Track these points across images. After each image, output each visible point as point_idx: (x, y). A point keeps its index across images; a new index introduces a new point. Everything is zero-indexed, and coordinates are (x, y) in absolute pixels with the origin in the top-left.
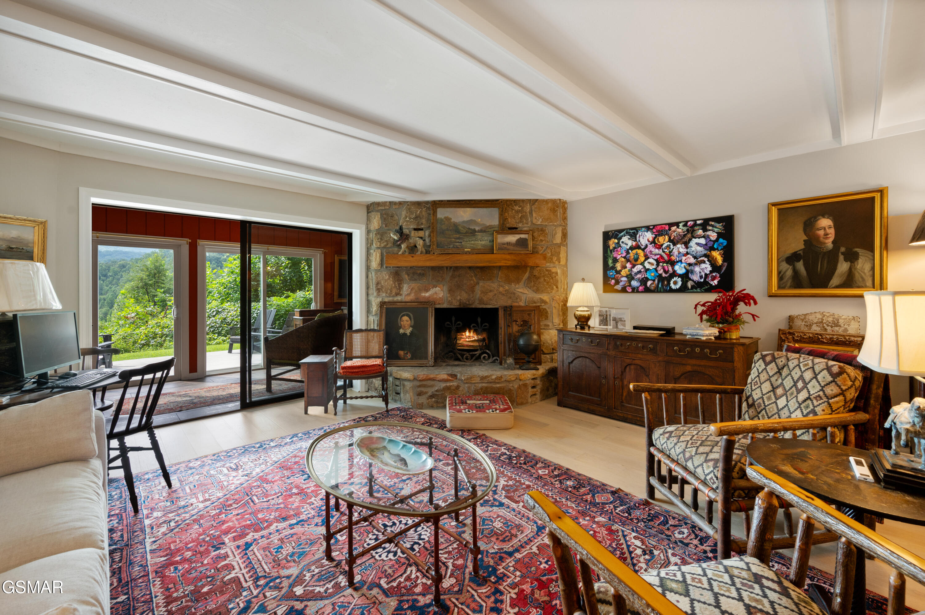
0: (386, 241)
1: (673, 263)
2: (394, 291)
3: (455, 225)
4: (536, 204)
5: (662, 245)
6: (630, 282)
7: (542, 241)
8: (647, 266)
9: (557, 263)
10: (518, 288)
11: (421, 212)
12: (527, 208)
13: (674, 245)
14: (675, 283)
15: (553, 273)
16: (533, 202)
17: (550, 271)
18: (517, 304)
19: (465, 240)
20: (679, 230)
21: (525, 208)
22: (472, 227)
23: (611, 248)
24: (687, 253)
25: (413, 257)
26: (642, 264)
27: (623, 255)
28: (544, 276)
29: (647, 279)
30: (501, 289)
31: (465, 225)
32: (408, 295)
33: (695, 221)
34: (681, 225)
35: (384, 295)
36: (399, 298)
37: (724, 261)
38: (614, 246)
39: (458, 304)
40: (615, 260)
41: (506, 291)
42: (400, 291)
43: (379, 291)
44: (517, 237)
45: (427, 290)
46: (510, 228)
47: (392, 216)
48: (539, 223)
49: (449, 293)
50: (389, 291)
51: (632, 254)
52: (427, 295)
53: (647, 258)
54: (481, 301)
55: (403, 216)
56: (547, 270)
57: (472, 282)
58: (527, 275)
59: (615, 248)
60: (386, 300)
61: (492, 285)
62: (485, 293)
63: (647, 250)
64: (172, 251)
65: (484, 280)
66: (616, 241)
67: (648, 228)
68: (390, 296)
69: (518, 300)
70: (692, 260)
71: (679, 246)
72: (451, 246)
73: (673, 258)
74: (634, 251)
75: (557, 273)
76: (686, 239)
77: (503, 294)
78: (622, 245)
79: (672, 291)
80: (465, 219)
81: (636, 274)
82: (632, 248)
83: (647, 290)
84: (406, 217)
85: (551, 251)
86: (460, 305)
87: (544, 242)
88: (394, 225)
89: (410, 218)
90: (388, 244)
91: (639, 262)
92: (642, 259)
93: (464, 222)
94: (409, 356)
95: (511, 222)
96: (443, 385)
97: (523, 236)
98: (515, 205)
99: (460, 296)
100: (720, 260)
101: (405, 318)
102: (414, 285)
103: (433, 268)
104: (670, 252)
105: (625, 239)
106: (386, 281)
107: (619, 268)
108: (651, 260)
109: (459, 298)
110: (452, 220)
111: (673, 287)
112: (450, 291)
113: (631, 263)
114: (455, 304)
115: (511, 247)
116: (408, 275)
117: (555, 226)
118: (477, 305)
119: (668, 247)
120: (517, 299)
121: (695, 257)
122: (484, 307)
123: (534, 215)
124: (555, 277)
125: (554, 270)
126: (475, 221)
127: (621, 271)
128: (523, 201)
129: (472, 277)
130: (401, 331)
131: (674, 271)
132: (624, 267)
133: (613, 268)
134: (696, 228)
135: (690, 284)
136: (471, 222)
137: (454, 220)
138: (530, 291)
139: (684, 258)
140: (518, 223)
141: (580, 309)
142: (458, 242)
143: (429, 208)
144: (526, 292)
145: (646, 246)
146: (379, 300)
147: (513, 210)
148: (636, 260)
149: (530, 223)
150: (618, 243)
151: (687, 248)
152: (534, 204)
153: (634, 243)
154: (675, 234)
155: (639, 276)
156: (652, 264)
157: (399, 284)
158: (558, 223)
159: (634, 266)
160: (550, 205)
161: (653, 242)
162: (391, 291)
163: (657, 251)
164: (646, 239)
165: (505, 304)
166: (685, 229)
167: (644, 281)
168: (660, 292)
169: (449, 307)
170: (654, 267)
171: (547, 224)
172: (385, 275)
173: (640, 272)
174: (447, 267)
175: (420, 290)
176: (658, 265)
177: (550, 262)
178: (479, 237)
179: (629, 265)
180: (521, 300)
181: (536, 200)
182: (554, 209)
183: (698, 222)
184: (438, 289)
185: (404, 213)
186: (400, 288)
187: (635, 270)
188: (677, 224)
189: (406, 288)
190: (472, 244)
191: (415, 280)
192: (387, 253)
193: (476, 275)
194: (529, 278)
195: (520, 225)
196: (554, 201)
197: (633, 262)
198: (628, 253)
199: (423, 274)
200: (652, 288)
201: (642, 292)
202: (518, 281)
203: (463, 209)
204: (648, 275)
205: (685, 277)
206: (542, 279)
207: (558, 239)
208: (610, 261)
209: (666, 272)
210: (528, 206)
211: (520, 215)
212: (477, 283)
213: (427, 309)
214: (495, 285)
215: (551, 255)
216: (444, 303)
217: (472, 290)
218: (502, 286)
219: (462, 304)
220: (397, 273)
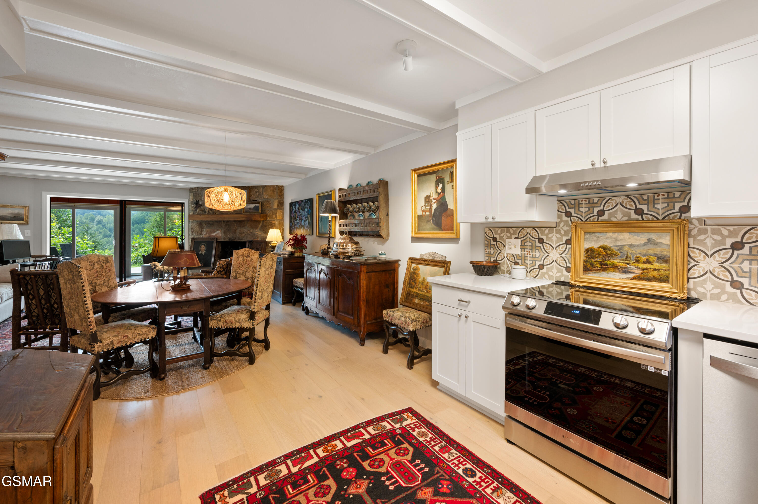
2: (199, 232)
5: (300, 211)
6: (294, 229)
7: (268, 207)
8: (297, 221)
9: (275, 218)
10: (257, 232)
12: (261, 190)
14: (302, 230)
15: (273, 224)
16: (264, 187)
17: (272, 222)
18: (256, 240)
28: (268, 225)
30: (248, 232)
32: (206, 234)
36: (201, 236)
39: (228, 239)
40: (292, 216)
41: (251, 233)
42: (202, 233)
43: (193, 233)
44: (254, 205)
45: (214, 232)
46: (254, 200)
47: (199, 195)
48: (266, 198)
49: (224, 234)
50: (196, 233)
52: (214, 234)
54: (239, 238)
56: (270, 222)
57: (234, 228)
58: (261, 225)
59: (292, 212)
60: (196, 237)
62: (241, 234)
64: (113, 211)
65: (240, 227)
66: (292, 208)
67: (298, 202)
68: (197, 235)
75: (275, 224)
76: (304, 209)
77: (249, 235)
78: (293, 210)
81: (295, 224)
85: (272, 212)
86: (229, 240)
92: (297, 217)
94: (203, 265)
95: (254, 197)
97: (257, 205)
98: (255, 189)
100: (309, 219)
101: (203, 246)
102: (208, 229)
103: (217, 221)
104: (301, 215)
106: (195, 227)
109: (228, 236)
112: (225, 233)
114: (227, 240)
115: (251, 211)
116: (206, 225)
117: (274, 199)
120: (256, 237)
122: (241, 241)
123: (264, 194)
124: (274, 226)
125: (273, 222)
127: (293, 222)
128: (259, 186)
129: (235, 225)
130: (200, 253)
131: (302, 224)
134: (306, 203)
138: (262, 233)
139: (304, 218)
140: (257, 198)
141: (273, 242)
144: (260, 233)
145: (297, 211)
146: (193, 237)
147: (254, 191)
149: (262, 198)
151: (304, 213)
154: (302, 205)
155: (296, 226)
157: (201, 229)
158: (276, 197)
159: (295, 220)
160: (272, 188)
163: (299, 214)
164: (297, 208)
165: (250, 240)
169: (224, 241)
171: (270, 198)
172: (195, 225)
174: (223, 221)
175: (211, 232)
177: (272, 218)
180: (258, 238)
181: (265, 186)
183: (306, 201)
184: (219, 231)
186: (202, 231)
188: (302, 201)
189: (205, 231)
191: (209, 227)
194: (262, 227)
195: (258, 199)
196: (273, 186)
198: (294, 214)
199: (213, 224)
202: (256, 228)
205: (304, 227)
206: (268, 227)
207: (276, 206)
208: (291, 218)
210: (261, 189)
211: (258, 194)
212: (237, 229)
213: (213, 242)
214: (245, 230)
215: (272, 214)
216: (221, 239)
217: (235, 232)
218: (249, 230)
219: (229, 239)
220: (200, 224)
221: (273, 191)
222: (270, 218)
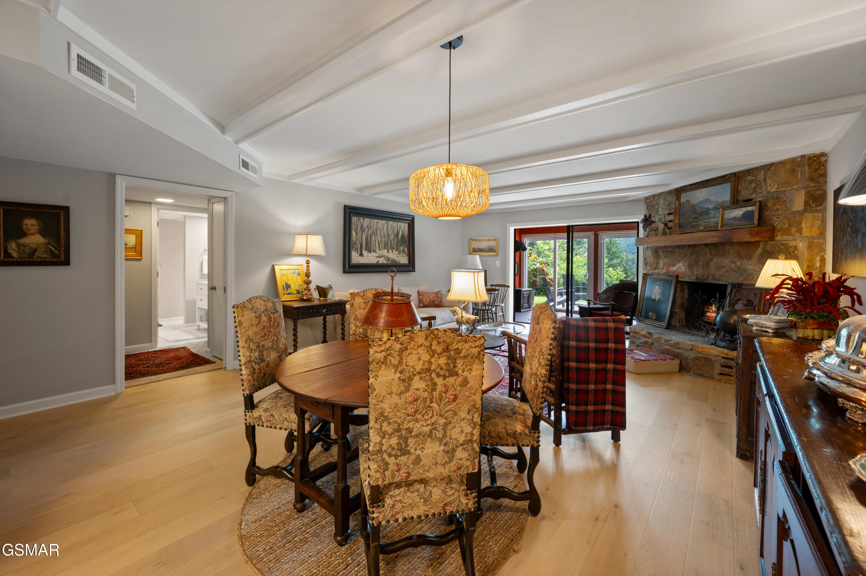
2: (654, 265)
3: (693, 206)
4: (772, 168)
7: (778, 210)
9: (797, 234)
10: (750, 265)
11: (672, 199)
12: (762, 176)
15: (791, 247)
16: (769, 167)
17: (787, 245)
18: (748, 282)
19: (700, 219)
21: (759, 177)
22: (707, 206)
28: (778, 252)
30: (733, 266)
31: (701, 205)
32: (663, 268)
35: (649, 268)
36: (656, 271)
39: (695, 278)
41: (737, 267)
42: (658, 266)
43: (646, 266)
44: (746, 210)
45: (674, 265)
46: (743, 201)
47: (654, 206)
48: (774, 190)
49: (689, 268)
52: (674, 269)
54: (714, 278)
55: (661, 204)
56: (782, 245)
57: (706, 258)
58: (759, 250)
60: (650, 273)
61: (725, 261)
62: (718, 269)
65: (717, 256)
68: (652, 270)
69: (750, 278)
72: (690, 226)
75: (796, 248)
77: (735, 271)
80: (701, 200)
84: (663, 205)
85: (789, 222)
87: (780, 212)
89: (665, 206)
93: (700, 202)
94: (654, 317)
95: (744, 194)
96: (644, 339)
97: (749, 209)
98: (748, 176)
99: (697, 271)
101: (657, 287)
102: (666, 261)
103: (678, 247)
106: (650, 257)
109: (696, 273)
110: (691, 203)
112: (690, 266)
114: (693, 279)
116: (663, 252)
117: (796, 190)
118: (711, 281)
120: (748, 276)
122: (717, 282)
123: (769, 182)
124: (794, 252)
125: (791, 244)
126: (709, 200)
128: (758, 168)
129: (706, 253)
130: (653, 297)
136: (707, 201)
137: (693, 202)
140: (752, 194)
142: (695, 222)
143: (676, 195)
146: (646, 272)
147: (746, 181)
149: (764, 192)
152: (769, 170)
157: (657, 260)
158: (799, 185)
160: (788, 166)
162: (652, 265)
165: (737, 282)
169: (688, 280)
171: (783, 189)
172: (649, 253)
174: (688, 245)
175: (670, 265)
177: (788, 234)
178: (712, 215)
180: (753, 278)
181: (772, 164)
182: (794, 169)
184: (681, 264)
185: (661, 202)
186: (658, 263)
189: (661, 263)
190: (706, 222)
191: (667, 256)
193: (710, 252)
194: (761, 254)
195: (754, 196)
196: (793, 161)
199: (672, 252)
202: (749, 257)
203: (699, 190)
207: (799, 205)
210: (763, 173)
211: (754, 186)
212: (711, 259)
213: (672, 281)
214: (726, 261)
215: (790, 225)
216: (685, 277)
217: (707, 265)
218: (733, 262)
219: (697, 279)
220: (656, 251)
221: (793, 171)
222: (783, 235)
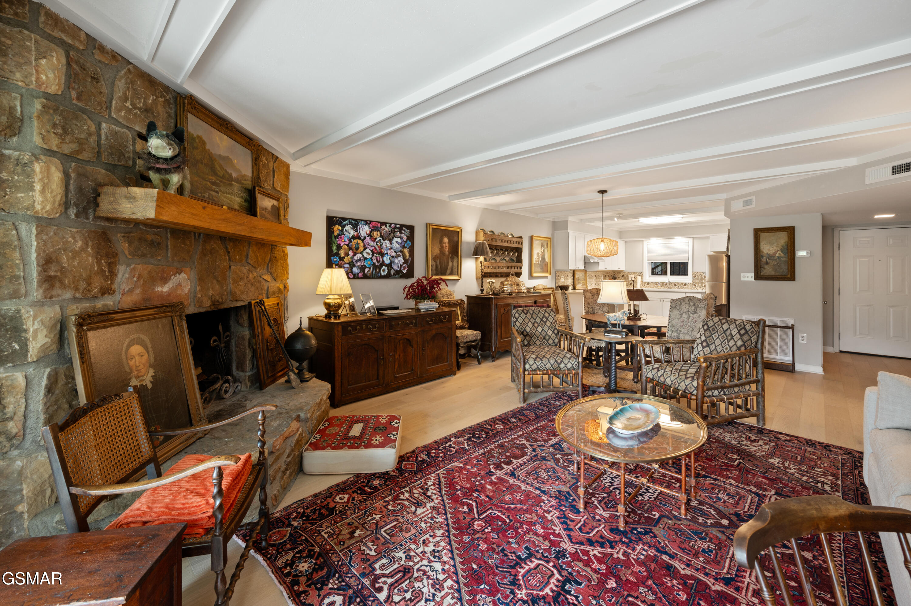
0: (78, 141)
1: (382, 255)
2: (97, 283)
3: (211, 157)
4: (277, 162)
5: (376, 239)
6: (351, 269)
8: (366, 255)
10: (262, 274)
11: (155, 102)
12: (271, 164)
13: (384, 240)
14: (384, 271)
15: (285, 254)
16: (275, 158)
18: (261, 297)
19: (222, 189)
20: (387, 229)
21: (269, 163)
22: (229, 171)
23: (336, 234)
24: (391, 248)
25: (204, 208)
26: (362, 253)
27: (347, 243)
28: (280, 259)
29: (365, 267)
30: (250, 276)
31: (221, 162)
32: (130, 291)
33: (396, 224)
34: (388, 225)
35: (68, 295)
36: (109, 302)
37: (410, 256)
38: (338, 232)
40: (339, 247)
41: (253, 278)
42: (112, 283)
43: (52, 286)
44: (270, 202)
45: (165, 280)
48: (278, 188)
49: (198, 284)
50: (82, 285)
51: (354, 242)
52: (165, 289)
53: (365, 248)
54: (233, 296)
55: (119, 92)
56: (282, 251)
57: (224, 264)
58: (269, 256)
59: (339, 235)
60: (74, 309)
61: (243, 269)
62: (236, 282)
63: (366, 241)
65: (235, 260)
66: (340, 228)
67: (366, 222)
68: (85, 298)
69: (263, 291)
70: (394, 254)
71: (386, 241)
72: (206, 195)
73: (383, 251)
74: (356, 241)
76: (391, 237)
77: (251, 283)
78: (345, 233)
79: (382, 277)
80: (221, 153)
81: (357, 261)
82: (354, 238)
83: (365, 277)
84: (126, 98)
86: (212, 305)
88: (100, 104)
89: (134, 107)
90: (79, 152)
91: (359, 251)
92: (362, 248)
93: (220, 156)
97: (275, 203)
99: (212, 289)
100: (407, 255)
101: (137, 350)
102: (140, 267)
103: (174, 233)
104: (381, 245)
105: (348, 228)
106: (75, 254)
107: (342, 255)
108: (368, 250)
109: (210, 293)
110: (207, 147)
111: (383, 274)
112: (201, 280)
113: (353, 252)
114: (206, 305)
115: (268, 216)
116: (130, 243)
118: (229, 302)
119: (380, 241)
120: (261, 289)
121: (395, 252)
122: (235, 304)
123: (275, 176)
125: (286, 251)
126: (231, 160)
127: (344, 258)
128: (268, 151)
129: (224, 254)
130: (134, 383)
131: (383, 261)
132: (347, 255)
133: (337, 254)
134: (396, 230)
135: (392, 272)
138: (271, 277)
139: (389, 251)
141: (330, 297)
142: (214, 191)
143: (167, 102)
144: (268, 279)
145: (365, 238)
148: (357, 249)
149: (273, 186)
150: (342, 230)
151: (391, 244)
152: (275, 161)
153: (356, 233)
154: (384, 231)
155: (359, 264)
156: (369, 254)
157: (109, 266)
159: (355, 254)
160: (285, 168)
161: (370, 235)
162: (89, 284)
163: (372, 243)
164: (365, 231)
165: (254, 298)
166: (390, 229)
167: (362, 268)
168: (374, 278)
169: (197, 310)
170: (370, 256)
171: (283, 192)
172: (73, 239)
173: (359, 260)
175: (153, 280)
176: (373, 255)
178: (236, 190)
179: (351, 253)
182: (287, 175)
183: (398, 226)
184: (183, 276)
185: (121, 86)
186: (111, 275)
187: (356, 258)
188: (385, 224)
189: (123, 275)
190: (228, 198)
191: (143, 256)
192: (79, 175)
193: (228, 252)
194: (270, 260)
196: (287, 166)
197: (355, 250)
198: (350, 241)
199: (159, 244)
200: (369, 275)
201: (361, 278)
202: (263, 263)
203: (219, 133)
204: (366, 263)
205: (390, 266)
206: (279, 263)
208: (334, 247)
209: (378, 261)
210: (272, 162)
211: (265, 171)
212: (231, 266)
213: (172, 319)
216: (190, 305)
219: (214, 303)
220: (104, 236)
